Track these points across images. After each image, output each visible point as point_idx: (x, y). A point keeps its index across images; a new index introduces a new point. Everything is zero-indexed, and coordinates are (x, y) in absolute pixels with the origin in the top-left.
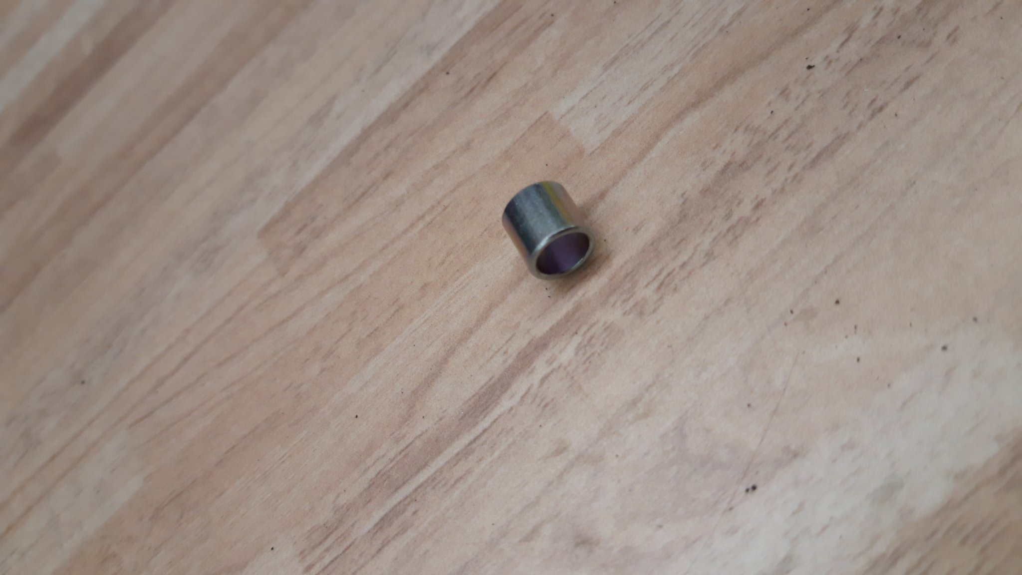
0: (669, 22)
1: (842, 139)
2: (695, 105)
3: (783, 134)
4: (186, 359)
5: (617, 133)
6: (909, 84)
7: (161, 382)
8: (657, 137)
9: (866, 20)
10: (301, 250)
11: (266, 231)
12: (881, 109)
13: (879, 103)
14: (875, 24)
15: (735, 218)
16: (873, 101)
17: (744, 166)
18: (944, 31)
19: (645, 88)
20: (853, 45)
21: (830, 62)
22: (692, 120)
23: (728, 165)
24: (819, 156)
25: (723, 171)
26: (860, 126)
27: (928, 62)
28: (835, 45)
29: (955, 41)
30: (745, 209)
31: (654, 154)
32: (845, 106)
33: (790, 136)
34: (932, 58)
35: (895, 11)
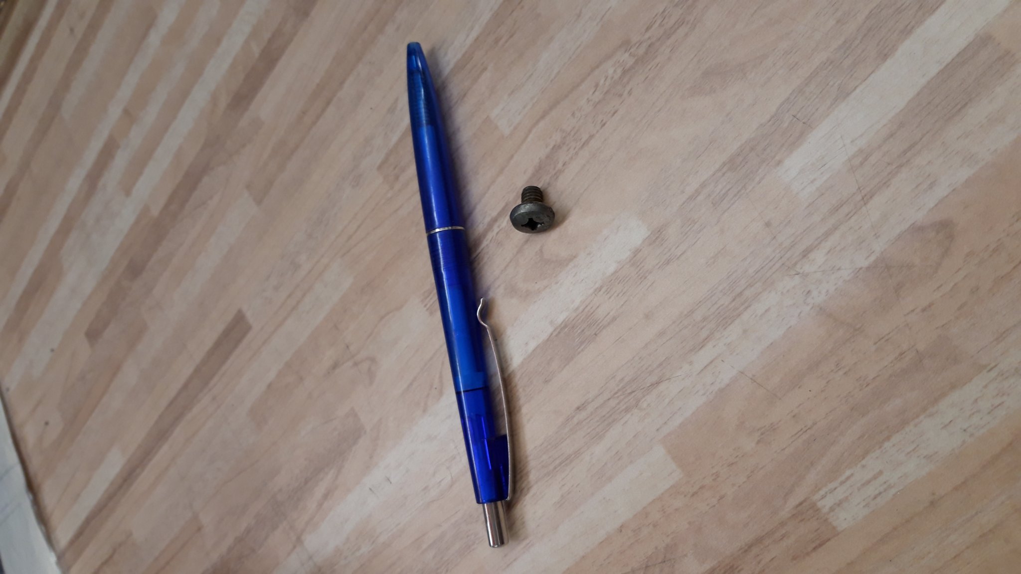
0: (532, 74)
1: (591, 137)
2: (543, 117)
3: (572, 133)
4: (359, 227)
5: (515, 128)
6: (614, 113)
7: (350, 237)
8: (530, 131)
9: (602, 82)
10: (397, 178)
11: (380, 168)
12: (604, 124)
13: (604, 122)
14: (605, 84)
15: (557, 169)
16: (602, 121)
17: (559, 147)
18: (628, 88)
19: (524, 107)
20: (597, 93)
21: (589, 101)
22: (542, 124)
23: (555, 146)
24: (584, 144)
25: (553, 149)
26: (597, 132)
27: (621, 104)
28: (591, 93)
29: (630, 95)
30: (560, 166)
31: (529, 139)
32: (593, 122)
33: (575, 134)
34: (622, 102)
35: (612, 78)
